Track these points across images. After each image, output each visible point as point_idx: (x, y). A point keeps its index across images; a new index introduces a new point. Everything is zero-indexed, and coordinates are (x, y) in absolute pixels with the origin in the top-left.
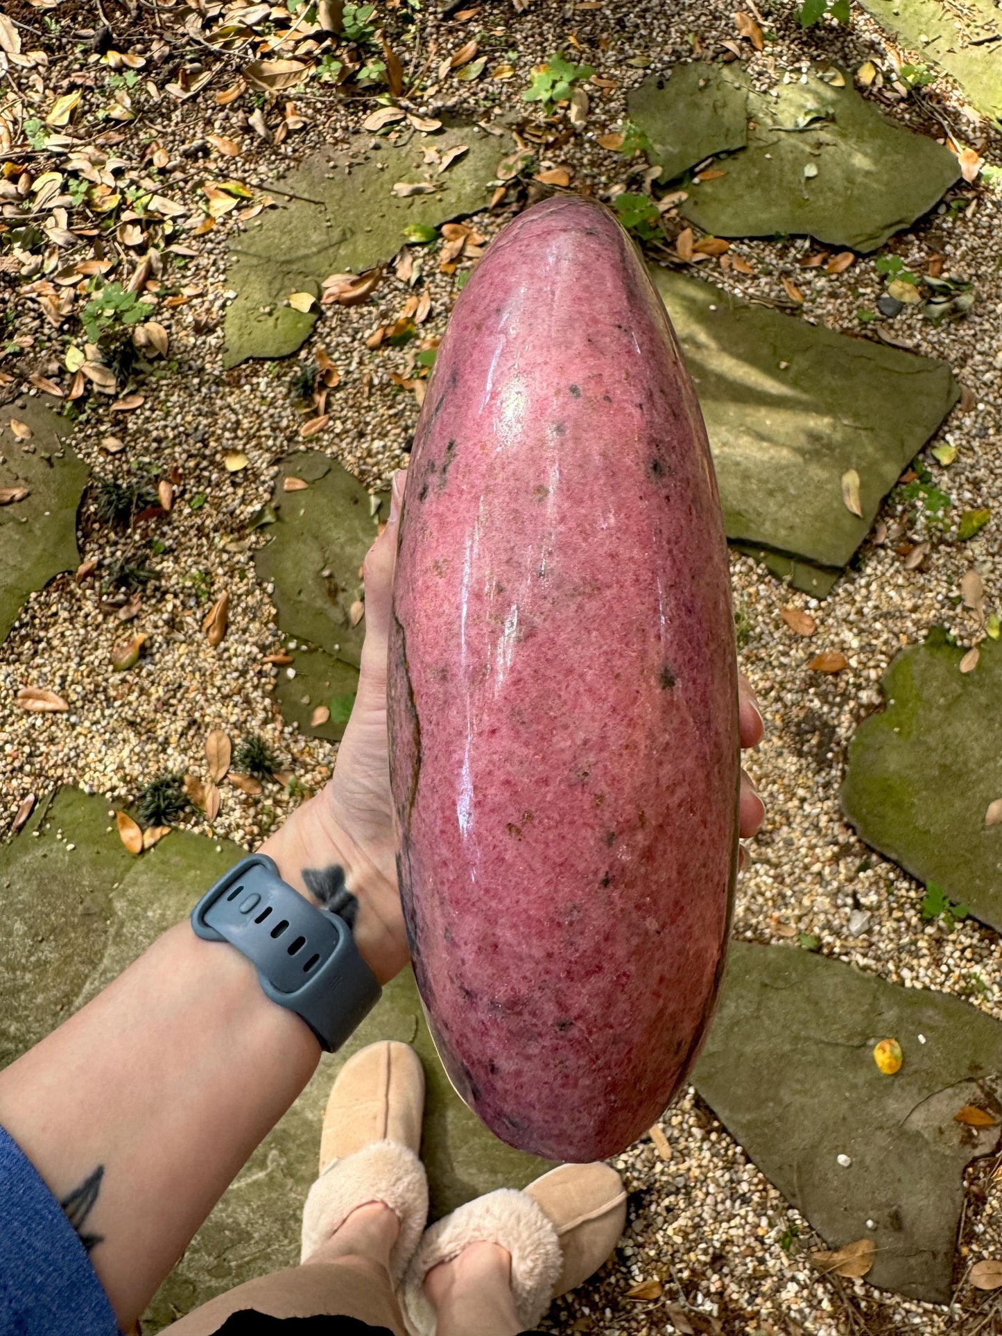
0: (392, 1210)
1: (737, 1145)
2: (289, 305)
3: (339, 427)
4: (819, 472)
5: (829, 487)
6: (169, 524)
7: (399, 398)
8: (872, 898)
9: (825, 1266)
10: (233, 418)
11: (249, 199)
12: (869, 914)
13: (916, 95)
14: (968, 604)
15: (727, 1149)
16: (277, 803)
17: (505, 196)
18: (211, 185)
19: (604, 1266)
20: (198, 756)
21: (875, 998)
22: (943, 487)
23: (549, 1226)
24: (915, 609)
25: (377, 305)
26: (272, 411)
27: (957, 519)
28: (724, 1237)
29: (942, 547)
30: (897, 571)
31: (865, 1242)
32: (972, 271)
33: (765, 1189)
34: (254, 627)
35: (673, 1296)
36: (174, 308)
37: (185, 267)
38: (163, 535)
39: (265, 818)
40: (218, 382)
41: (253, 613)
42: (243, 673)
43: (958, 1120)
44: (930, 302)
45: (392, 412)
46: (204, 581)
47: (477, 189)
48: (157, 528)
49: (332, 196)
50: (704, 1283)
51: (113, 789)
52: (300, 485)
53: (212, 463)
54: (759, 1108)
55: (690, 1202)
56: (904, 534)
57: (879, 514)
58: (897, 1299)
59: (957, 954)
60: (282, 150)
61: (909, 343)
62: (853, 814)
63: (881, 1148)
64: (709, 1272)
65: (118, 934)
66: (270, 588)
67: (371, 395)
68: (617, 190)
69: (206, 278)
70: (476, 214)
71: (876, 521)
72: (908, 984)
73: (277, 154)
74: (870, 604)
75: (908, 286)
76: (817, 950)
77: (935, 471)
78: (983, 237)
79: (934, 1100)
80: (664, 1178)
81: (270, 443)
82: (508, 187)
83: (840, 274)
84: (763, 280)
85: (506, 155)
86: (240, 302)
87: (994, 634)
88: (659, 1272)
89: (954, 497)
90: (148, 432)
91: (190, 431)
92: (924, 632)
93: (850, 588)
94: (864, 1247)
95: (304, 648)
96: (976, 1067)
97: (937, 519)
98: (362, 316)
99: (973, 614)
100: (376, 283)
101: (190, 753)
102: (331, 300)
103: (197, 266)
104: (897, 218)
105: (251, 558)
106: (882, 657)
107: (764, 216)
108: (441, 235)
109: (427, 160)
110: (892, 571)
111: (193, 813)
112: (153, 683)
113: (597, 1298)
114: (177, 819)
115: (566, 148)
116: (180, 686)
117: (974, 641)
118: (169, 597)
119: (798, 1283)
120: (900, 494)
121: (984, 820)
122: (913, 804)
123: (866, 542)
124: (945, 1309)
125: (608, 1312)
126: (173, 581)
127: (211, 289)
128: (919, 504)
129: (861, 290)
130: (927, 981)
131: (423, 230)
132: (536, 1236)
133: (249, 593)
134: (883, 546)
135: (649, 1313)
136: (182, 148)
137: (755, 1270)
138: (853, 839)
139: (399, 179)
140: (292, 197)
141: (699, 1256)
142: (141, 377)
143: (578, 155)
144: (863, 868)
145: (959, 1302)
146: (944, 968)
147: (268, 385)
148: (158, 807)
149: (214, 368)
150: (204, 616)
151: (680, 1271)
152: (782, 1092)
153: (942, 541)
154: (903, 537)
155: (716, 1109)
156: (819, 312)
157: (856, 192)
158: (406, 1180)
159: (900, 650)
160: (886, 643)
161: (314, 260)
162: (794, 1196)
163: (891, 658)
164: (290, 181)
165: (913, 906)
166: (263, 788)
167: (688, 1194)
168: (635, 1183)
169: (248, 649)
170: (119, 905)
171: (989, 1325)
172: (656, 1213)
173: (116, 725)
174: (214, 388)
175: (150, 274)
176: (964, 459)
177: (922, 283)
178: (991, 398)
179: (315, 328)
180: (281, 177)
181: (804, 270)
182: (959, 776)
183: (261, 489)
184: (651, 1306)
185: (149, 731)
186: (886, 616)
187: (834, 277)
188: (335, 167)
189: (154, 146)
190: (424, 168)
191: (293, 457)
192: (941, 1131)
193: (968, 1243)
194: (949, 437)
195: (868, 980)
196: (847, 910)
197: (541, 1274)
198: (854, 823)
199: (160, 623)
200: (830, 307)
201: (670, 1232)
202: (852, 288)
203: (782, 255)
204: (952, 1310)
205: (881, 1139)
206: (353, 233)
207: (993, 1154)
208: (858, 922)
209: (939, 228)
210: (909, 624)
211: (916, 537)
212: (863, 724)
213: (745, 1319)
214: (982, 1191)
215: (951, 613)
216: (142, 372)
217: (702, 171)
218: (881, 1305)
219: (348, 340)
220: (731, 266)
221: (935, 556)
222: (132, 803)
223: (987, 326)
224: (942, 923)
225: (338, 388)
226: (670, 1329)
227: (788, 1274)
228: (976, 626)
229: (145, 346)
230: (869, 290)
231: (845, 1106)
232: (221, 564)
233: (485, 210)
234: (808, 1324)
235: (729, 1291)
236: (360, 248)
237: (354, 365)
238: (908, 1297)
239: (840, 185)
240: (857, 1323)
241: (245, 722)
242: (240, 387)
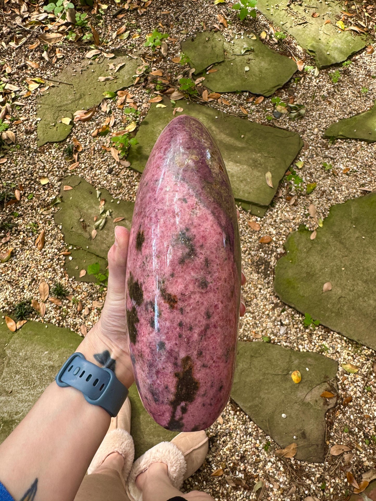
0: (121, 455)
1: (246, 415)
2: (61, 122)
3: (83, 166)
4: (257, 173)
5: (261, 178)
6: (20, 206)
7: (105, 154)
8: (287, 321)
9: (280, 454)
10: (43, 165)
11: (44, 84)
12: (286, 327)
13: (280, 42)
14: (311, 216)
15: (243, 417)
16: (68, 307)
17: (140, 80)
18: (29, 79)
19: (202, 466)
20: (36, 292)
21: (290, 356)
22: (300, 176)
23: (181, 453)
24: (294, 219)
25: (95, 121)
26: (57, 161)
27: (305, 187)
28: (244, 449)
29: (301, 197)
30: (287, 206)
31: (294, 444)
32: (304, 101)
33: (257, 430)
34: (55, 242)
35: (227, 473)
36: (17, 125)
37: (21, 110)
38: (18, 210)
39: (64, 313)
40: (36, 151)
41: (54, 237)
42: (52, 260)
43: (322, 396)
44: (291, 113)
45: (103, 159)
46: (34, 226)
47: (129, 78)
48: (15, 208)
49: (75, 82)
50: (238, 467)
51: (3, 308)
52: (70, 188)
53: (35, 182)
54: (253, 401)
55: (231, 438)
56: (288, 193)
57: (279, 186)
58: (306, 463)
59: (317, 338)
60: (56, 66)
61: (285, 127)
62: (278, 292)
63: (297, 410)
64: (240, 463)
65: (8, 363)
66: (60, 227)
67: (94, 154)
68: (180, 77)
69: (29, 113)
70: (129, 87)
71: (278, 189)
72: (301, 350)
73: (53, 67)
74: (278, 218)
75: (283, 107)
76: (269, 342)
77: (297, 171)
78: (307, 90)
79: (313, 391)
80: (221, 431)
81: (57, 173)
82: (140, 77)
83: (260, 104)
84: (233, 107)
85: (139, 66)
86: (43, 122)
87: (321, 225)
88: (222, 465)
89: (304, 179)
90: (10, 171)
91: (26, 170)
92: (297, 227)
93: (271, 213)
94: (293, 446)
95: (75, 248)
96: (326, 377)
97: (299, 187)
98: (89, 125)
99: (313, 219)
100: (94, 113)
101: (33, 291)
102: (77, 120)
103: (25, 109)
104: (277, 84)
105: (53, 216)
106: (284, 236)
107: (232, 85)
108: (117, 95)
109: (110, 68)
110: (285, 206)
111: (35, 314)
112: (17, 266)
113: (200, 478)
114: (30, 317)
115: (160, 63)
116: (28, 266)
117: (314, 228)
118: (21, 233)
119: (271, 462)
120: (285, 179)
121: (322, 290)
122: (298, 287)
123: (275, 196)
124: (323, 464)
125: (204, 482)
126: (22, 227)
127: (31, 117)
128: (292, 182)
129: (267, 109)
130: (308, 349)
131: (110, 93)
132: (176, 457)
133: (52, 229)
134: (281, 198)
135: (219, 481)
136: (17, 66)
137: (256, 460)
138: (279, 301)
139: (100, 76)
140: (60, 83)
141: (236, 458)
142: (6, 151)
143: (165, 65)
144: (283, 311)
145: (328, 461)
146: (313, 344)
147: (55, 152)
148: (22, 313)
149: (34, 147)
150: (35, 239)
151: (230, 464)
152: (261, 394)
153: (301, 195)
154: (288, 194)
155: (238, 403)
156: (254, 117)
157: (263, 76)
158: (126, 442)
159: (289, 233)
160: (285, 231)
161: (70, 105)
162: (267, 431)
163: (287, 236)
164: (59, 77)
165: (301, 323)
166: (62, 302)
167: (230, 435)
168: (211, 434)
169: (53, 250)
170: (8, 352)
171: (338, 467)
172: (220, 444)
173: (3, 283)
174: (34, 154)
175: (7, 113)
176: (306, 166)
177: (288, 106)
178: (314, 144)
179: (72, 130)
180: (55, 76)
181: (247, 103)
182: (313, 276)
183: (55, 191)
184: (220, 478)
185: (16, 284)
186: (284, 222)
187: (258, 105)
188: (76, 71)
189: (6, 65)
190: (109, 71)
191: (66, 178)
192: (316, 401)
193: (329, 440)
194: (300, 159)
195: (288, 350)
196: (279, 326)
197: (179, 471)
198: (279, 295)
199: (18, 243)
200: (257, 115)
201: (225, 450)
202: (264, 109)
203: (239, 98)
204: (325, 465)
205: (296, 406)
206: (84, 95)
207: (334, 407)
208: (283, 330)
209: (292, 87)
210: (292, 224)
211: (292, 194)
212: (279, 260)
213: (254, 478)
214: (332, 420)
215: (306, 219)
216: (6, 149)
217: (209, 70)
218: (301, 466)
219: (85, 134)
220: (222, 102)
221: (299, 200)
222: (11, 312)
223: (310, 120)
224: (311, 328)
225: (82, 152)
226: (227, 486)
227: (268, 460)
228: (315, 223)
229: (7, 140)
230: (270, 109)
231: (283, 396)
232: (41, 219)
233: (133, 86)
234: (276, 477)
235: (247, 469)
236: (87, 101)
237: (87, 143)
238: (310, 462)
239: (257, 73)
240: (293, 474)
241: (54, 278)
242: (44, 153)
